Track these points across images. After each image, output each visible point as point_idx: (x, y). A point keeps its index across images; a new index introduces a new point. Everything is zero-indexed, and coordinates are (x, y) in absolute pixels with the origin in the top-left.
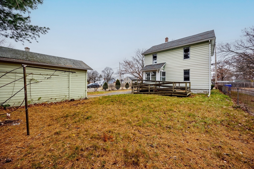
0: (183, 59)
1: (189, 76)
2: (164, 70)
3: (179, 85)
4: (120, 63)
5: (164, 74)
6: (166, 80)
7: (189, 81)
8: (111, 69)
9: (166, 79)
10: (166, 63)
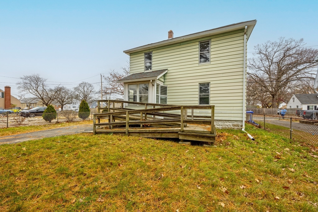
0: (198, 62)
1: (208, 95)
2: (166, 83)
3: (193, 113)
4: (102, 75)
5: (164, 90)
6: (168, 103)
7: (208, 104)
8: (90, 86)
9: (168, 100)
10: (169, 69)
